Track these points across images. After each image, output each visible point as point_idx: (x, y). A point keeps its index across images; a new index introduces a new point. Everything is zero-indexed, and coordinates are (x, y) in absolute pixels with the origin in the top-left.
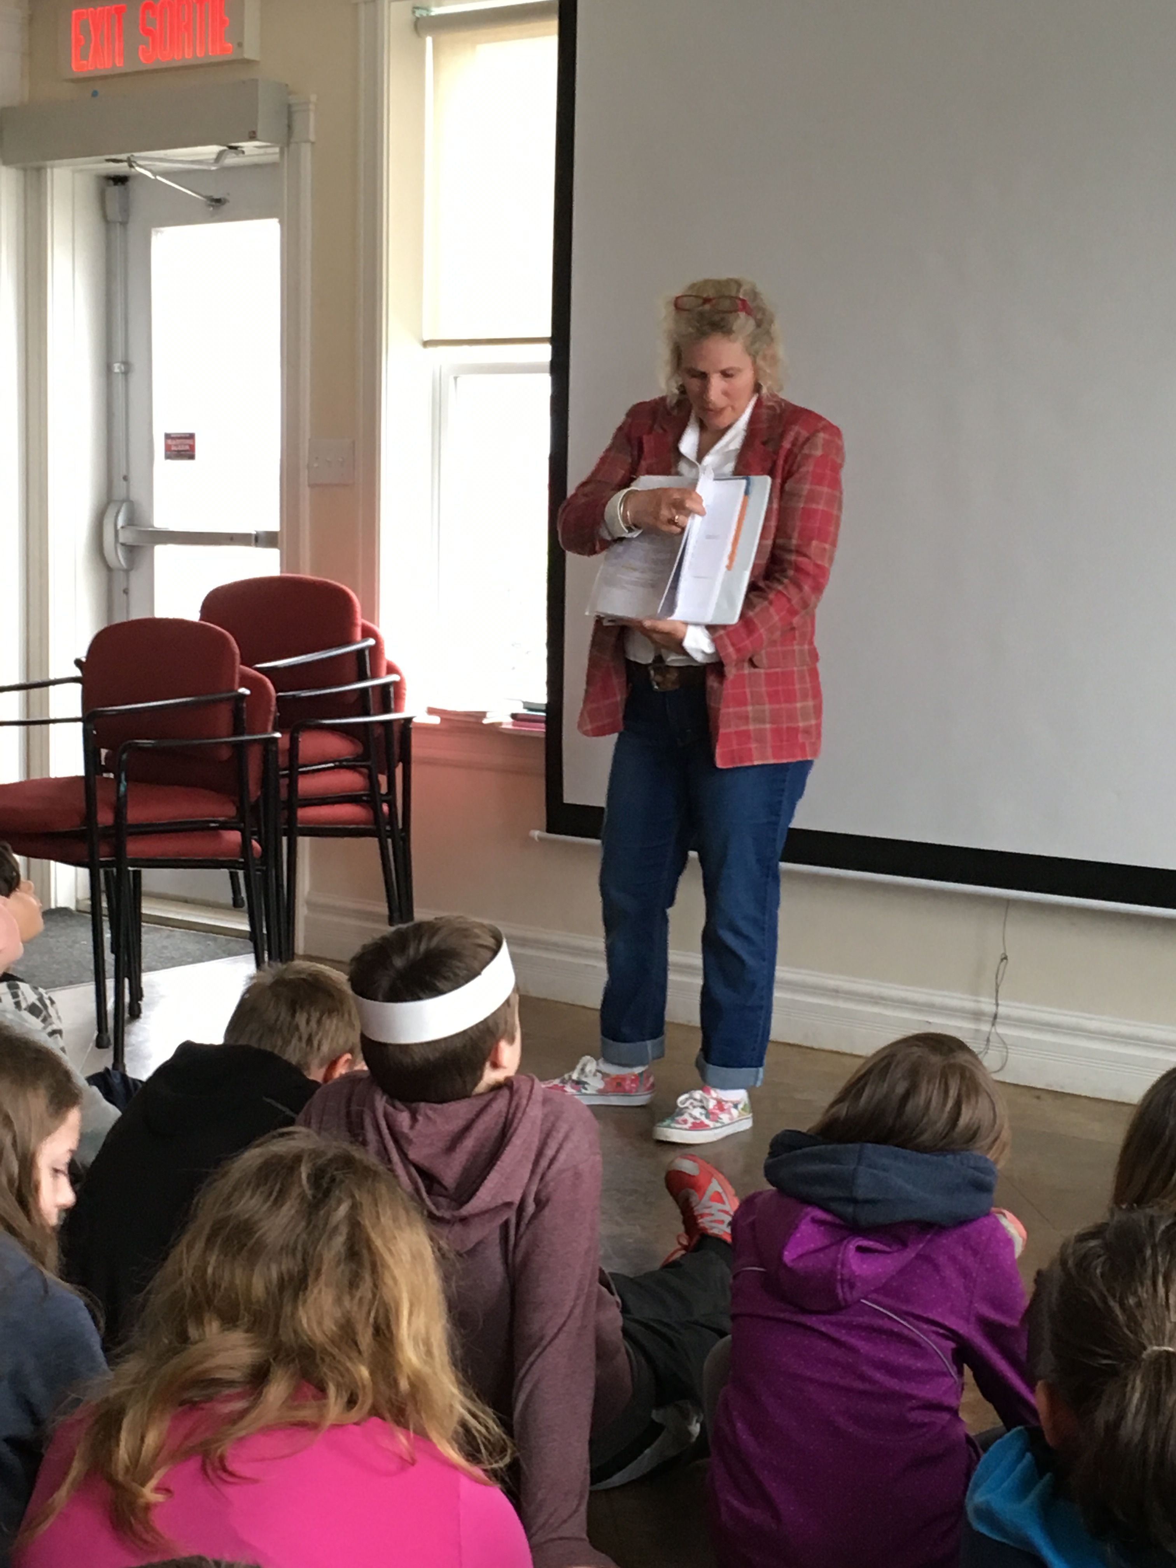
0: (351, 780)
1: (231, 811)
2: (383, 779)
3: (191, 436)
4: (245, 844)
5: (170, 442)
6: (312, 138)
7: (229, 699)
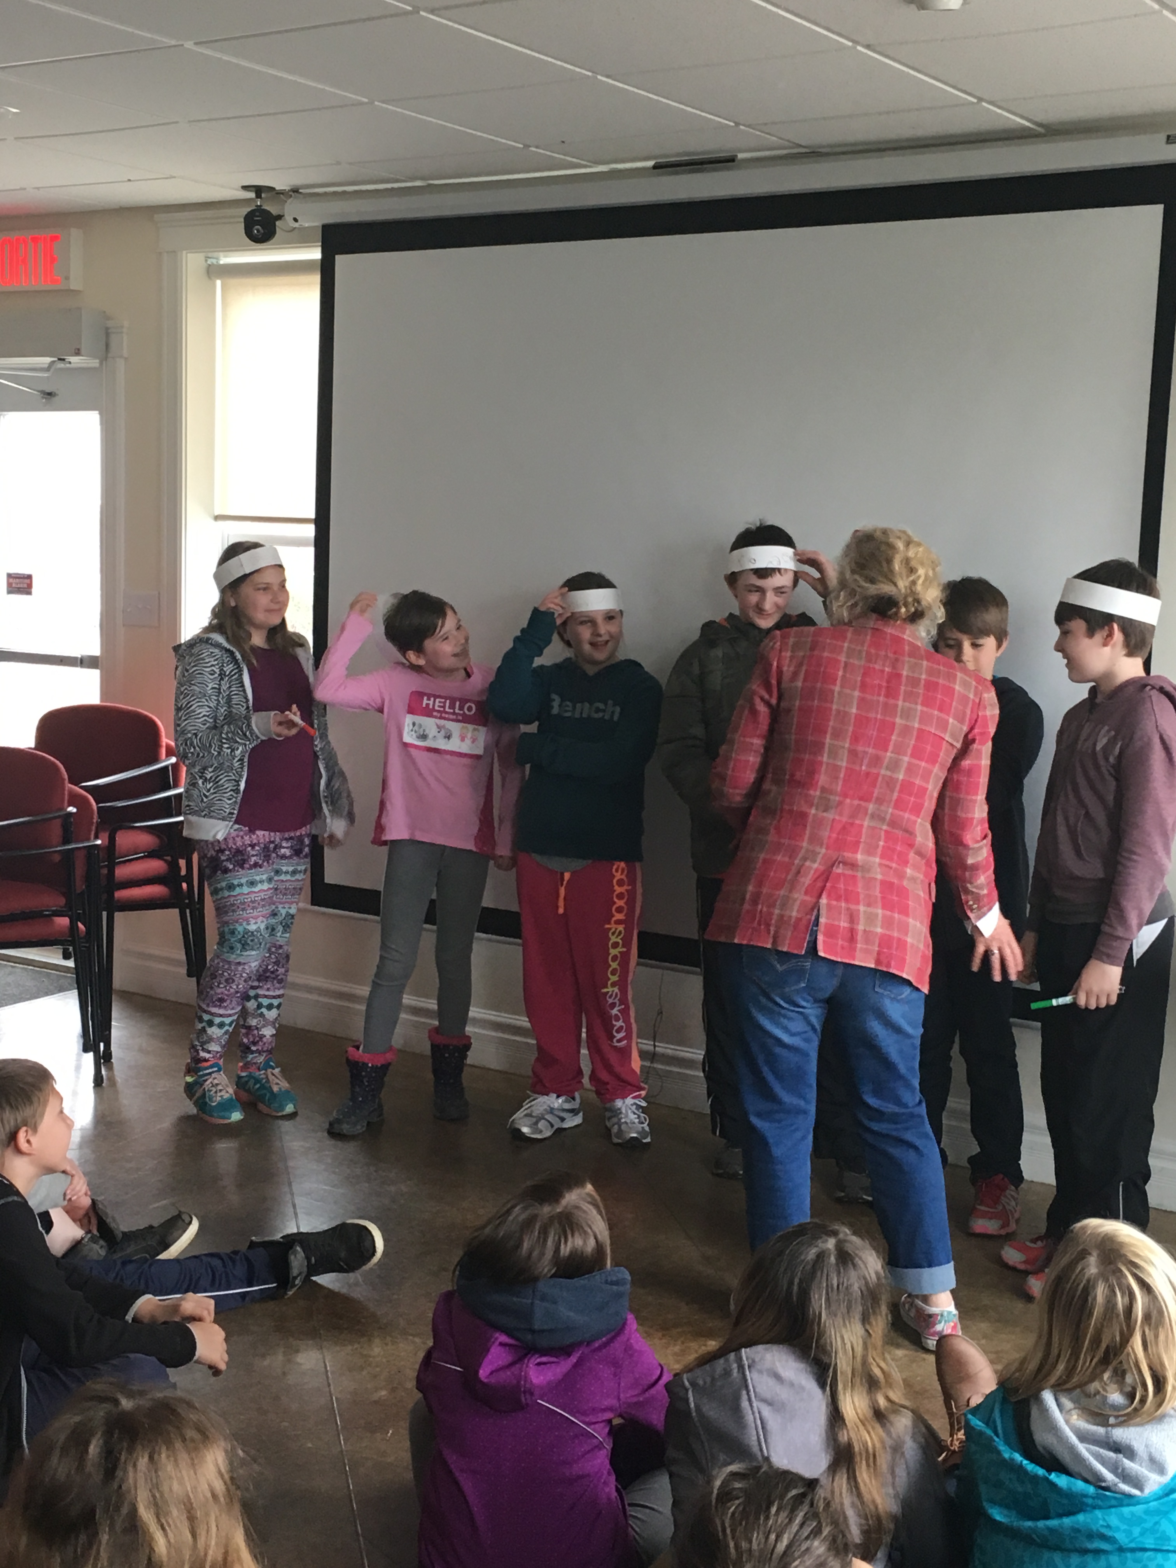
0: (156, 866)
1: (62, 901)
2: (182, 863)
3: (30, 577)
4: (73, 927)
5: (11, 580)
6: (125, 355)
7: (59, 817)
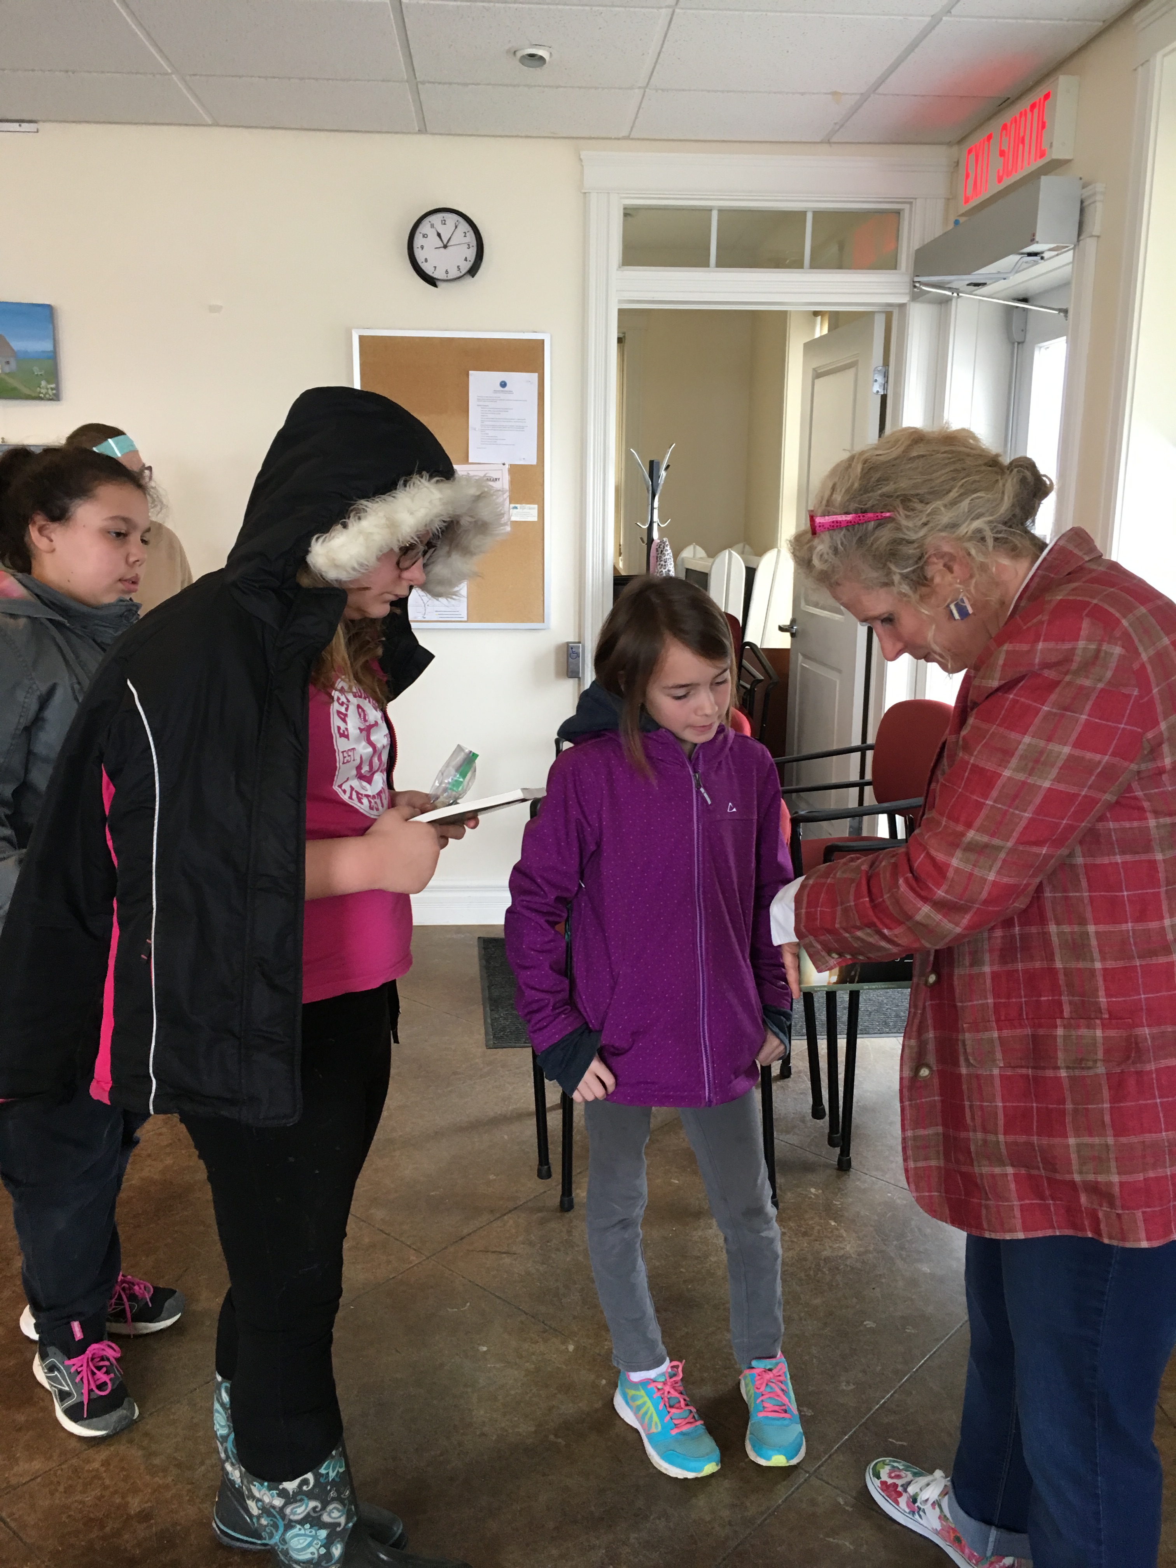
6: (1098, 231)
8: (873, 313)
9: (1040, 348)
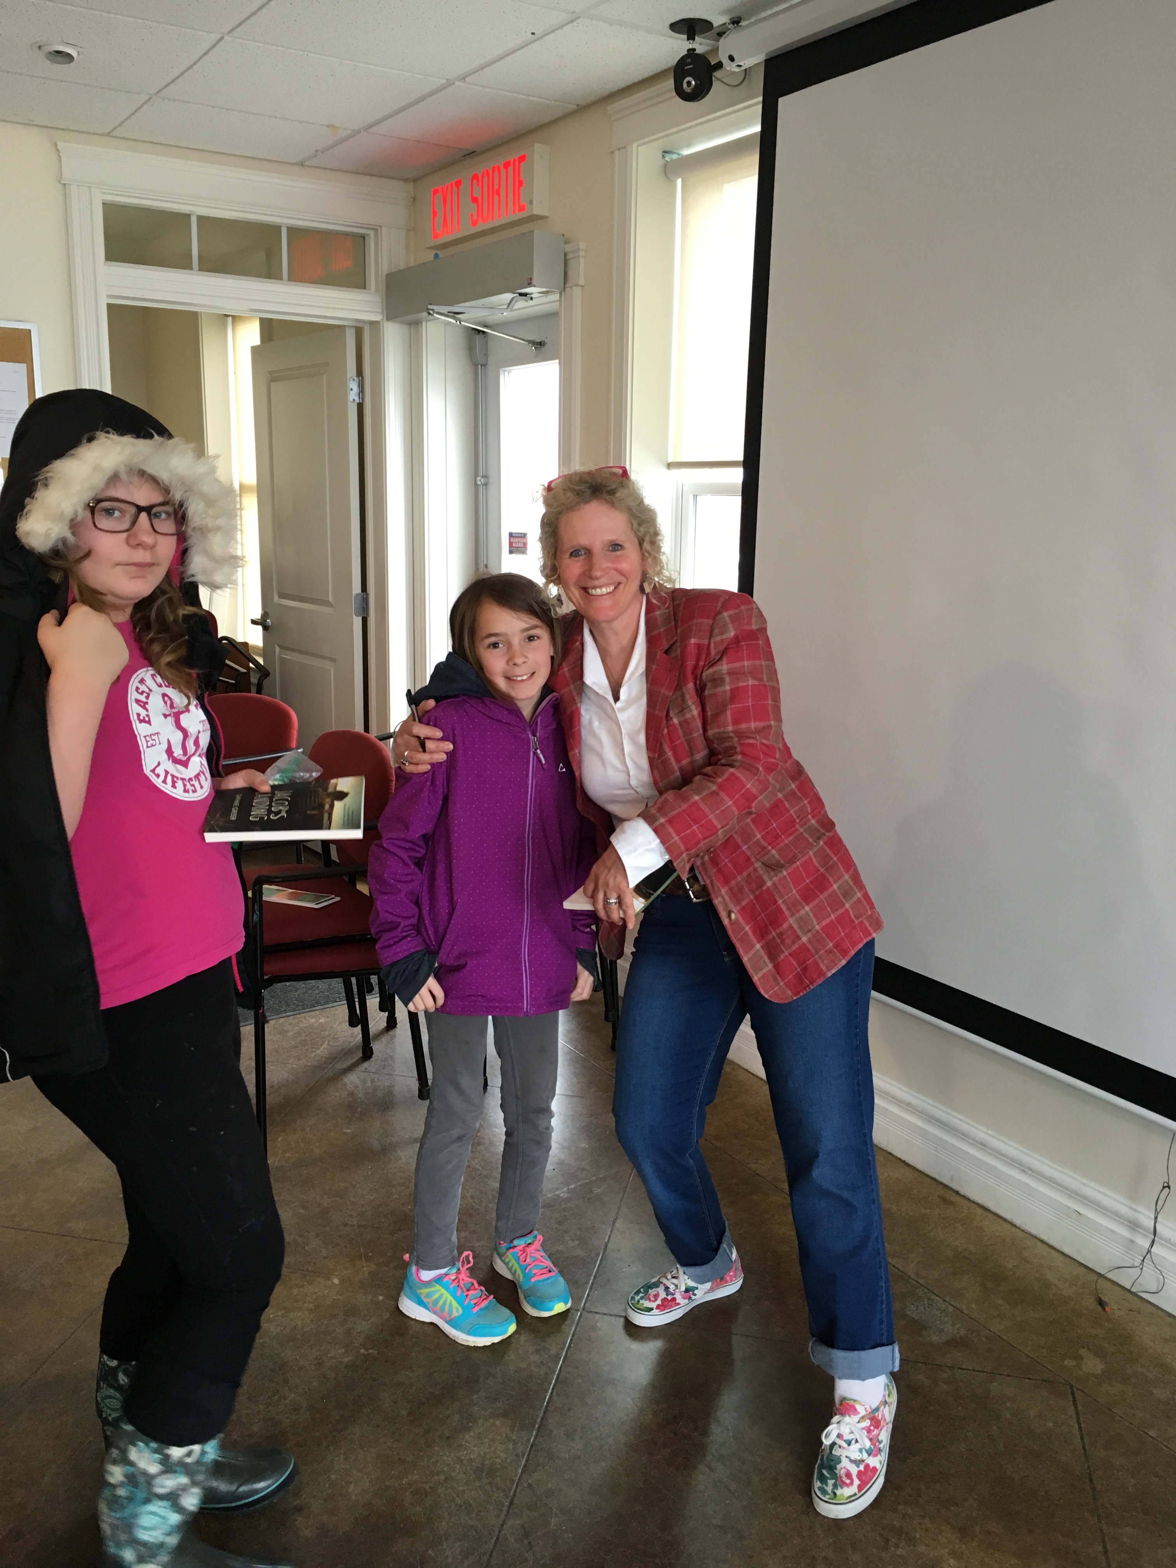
5: (511, 539)
6: (581, 282)
8: (343, 327)
9: (505, 371)
